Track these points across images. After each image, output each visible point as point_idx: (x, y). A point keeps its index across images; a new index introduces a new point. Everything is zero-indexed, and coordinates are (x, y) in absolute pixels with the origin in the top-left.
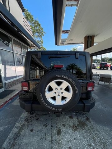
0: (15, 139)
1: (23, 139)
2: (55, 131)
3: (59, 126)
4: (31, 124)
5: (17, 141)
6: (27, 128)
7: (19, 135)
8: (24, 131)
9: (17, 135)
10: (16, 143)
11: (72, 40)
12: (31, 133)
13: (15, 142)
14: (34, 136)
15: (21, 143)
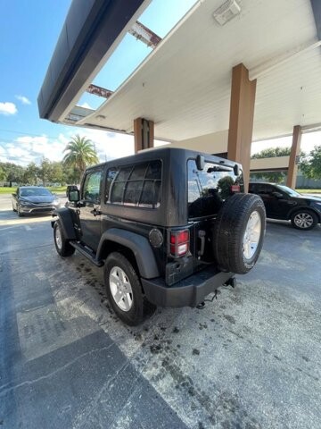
0: (191, 393)
1: (203, 376)
2: (224, 322)
3: (220, 313)
4: (179, 346)
5: (199, 390)
6: (183, 357)
7: (187, 381)
8: (185, 365)
9: (183, 385)
10: (203, 393)
11: (104, 117)
12: (201, 356)
13: (199, 393)
14: (211, 353)
15: (211, 382)
